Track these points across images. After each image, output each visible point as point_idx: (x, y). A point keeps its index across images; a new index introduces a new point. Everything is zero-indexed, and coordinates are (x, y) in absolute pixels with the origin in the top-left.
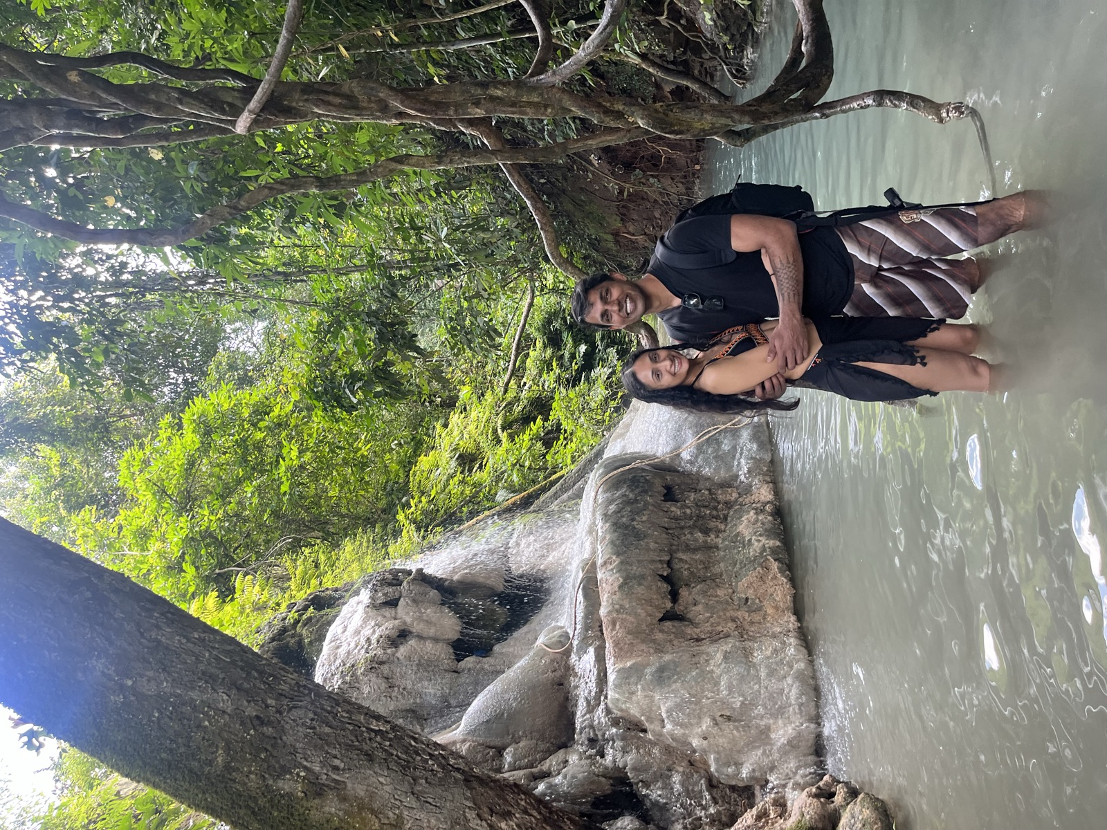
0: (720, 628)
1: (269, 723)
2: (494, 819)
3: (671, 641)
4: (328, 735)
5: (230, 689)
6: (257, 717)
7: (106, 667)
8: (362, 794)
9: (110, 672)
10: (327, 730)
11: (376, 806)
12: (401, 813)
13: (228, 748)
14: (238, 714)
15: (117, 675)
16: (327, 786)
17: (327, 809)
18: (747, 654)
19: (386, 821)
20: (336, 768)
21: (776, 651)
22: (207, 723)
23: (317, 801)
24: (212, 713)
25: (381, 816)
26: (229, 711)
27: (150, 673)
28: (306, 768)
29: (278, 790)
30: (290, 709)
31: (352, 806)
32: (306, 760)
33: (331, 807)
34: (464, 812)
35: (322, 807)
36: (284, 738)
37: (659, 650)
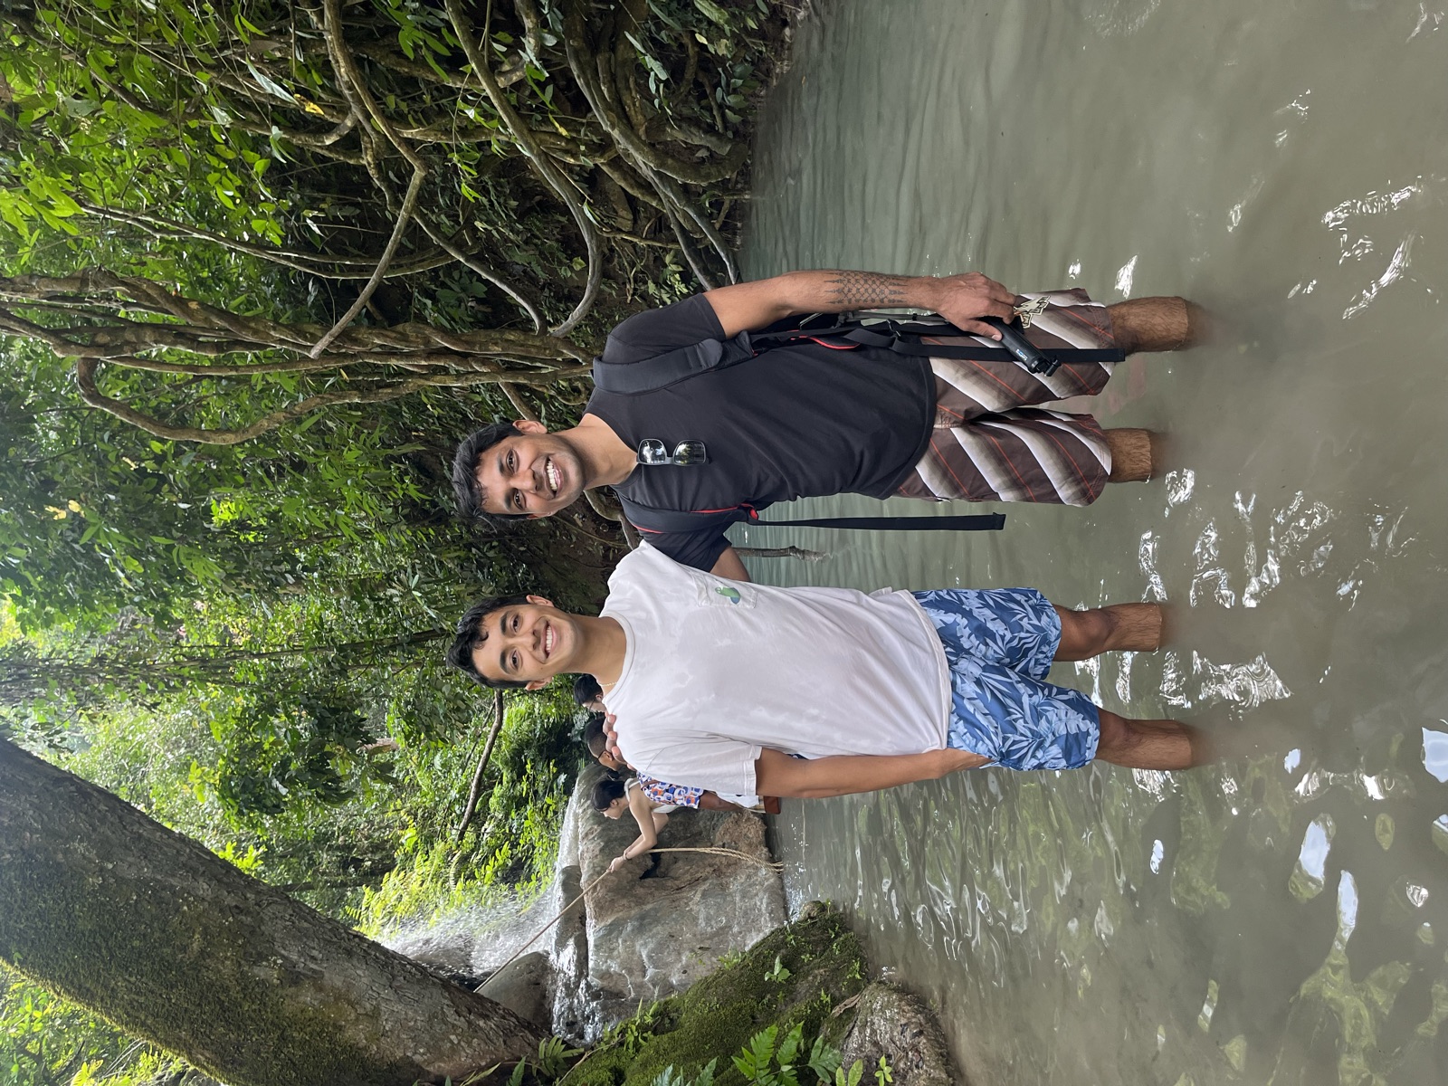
0: (699, 875)
1: (248, 913)
2: (472, 1017)
3: (651, 894)
4: (306, 929)
5: (210, 880)
6: (236, 907)
7: (88, 850)
8: (339, 984)
9: (91, 856)
10: (306, 925)
11: (352, 997)
12: (379, 1004)
13: (205, 933)
14: (216, 902)
15: (99, 858)
16: (304, 975)
17: (302, 999)
18: (724, 887)
19: (362, 1011)
20: (313, 958)
21: (749, 877)
22: (185, 908)
23: (293, 990)
24: (192, 899)
25: (357, 1006)
26: (208, 899)
27: (131, 859)
28: (283, 957)
29: (254, 976)
30: (269, 904)
31: (328, 996)
32: (284, 949)
33: (308, 997)
34: (442, 1008)
35: (297, 996)
36: (263, 928)
37: (640, 901)
